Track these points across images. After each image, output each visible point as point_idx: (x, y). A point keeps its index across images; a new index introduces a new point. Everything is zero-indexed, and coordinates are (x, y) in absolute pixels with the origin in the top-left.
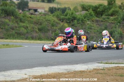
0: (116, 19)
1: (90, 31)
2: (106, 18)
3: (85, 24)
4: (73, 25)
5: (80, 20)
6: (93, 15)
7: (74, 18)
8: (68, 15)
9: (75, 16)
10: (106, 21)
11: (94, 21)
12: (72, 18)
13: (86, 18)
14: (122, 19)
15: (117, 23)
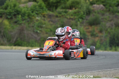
1: (41, 31)
2: (62, 11)
3: (34, 21)
4: (16, 22)
5: (26, 15)
6: (45, 8)
7: (18, 13)
8: (9, 7)
9: (19, 9)
10: (62, 16)
11: (45, 16)
12: (15, 12)
13: (34, 12)
14: (85, 14)
15: (78, 19)
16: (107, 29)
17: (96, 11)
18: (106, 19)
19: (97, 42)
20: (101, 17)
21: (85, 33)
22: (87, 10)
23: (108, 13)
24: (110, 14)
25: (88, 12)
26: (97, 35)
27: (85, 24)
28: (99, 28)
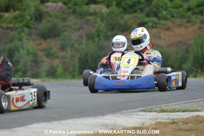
14: (34, 19)
15: (22, 28)
16: (73, 44)
17: (51, 13)
18: (70, 27)
19: (58, 66)
20: (61, 24)
21: (36, 52)
22: (37, 13)
23: (72, 17)
24: (76, 18)
25: (38, 17)
27: (33, 37)
28: (59, 43)
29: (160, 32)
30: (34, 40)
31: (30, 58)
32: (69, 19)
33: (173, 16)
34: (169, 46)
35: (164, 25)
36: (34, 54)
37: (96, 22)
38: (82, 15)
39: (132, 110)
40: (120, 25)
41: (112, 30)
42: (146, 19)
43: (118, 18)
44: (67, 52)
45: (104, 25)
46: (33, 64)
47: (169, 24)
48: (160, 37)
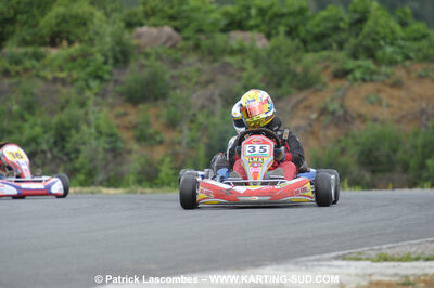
0: (80, 60)
2: (26, 55)
10: (26, 70)
14: (111, 61)
15: (86, 80)
16: (194, 115)
17: (148, 50)
18: (188, 79)
19: (162, 162)
20: (168, 73)
21: (115, 130)
22: (118, 48)
23: (192, 58)
24: (200, 60)
25: (120, 56)
26: (158, 138)
27: (110, 100)
28: (164, 112)
29: (379, 91)
30: (112, 106)
31: (103, 143)
32: (185, 61)
33: (407, 58)
34: (399, 121)
35: (388, 76)
36: (111, 135)
37: (243, 69)
38: (213, 54)
39: (317, 257)
40: (295, 75)
41: (279, 85)
42: (351, 64)
43: (290, 60)
44: (181, 132)
45: (260, 76)
46: (110, 157)
47: (400, 73)
48: (379, 102)
